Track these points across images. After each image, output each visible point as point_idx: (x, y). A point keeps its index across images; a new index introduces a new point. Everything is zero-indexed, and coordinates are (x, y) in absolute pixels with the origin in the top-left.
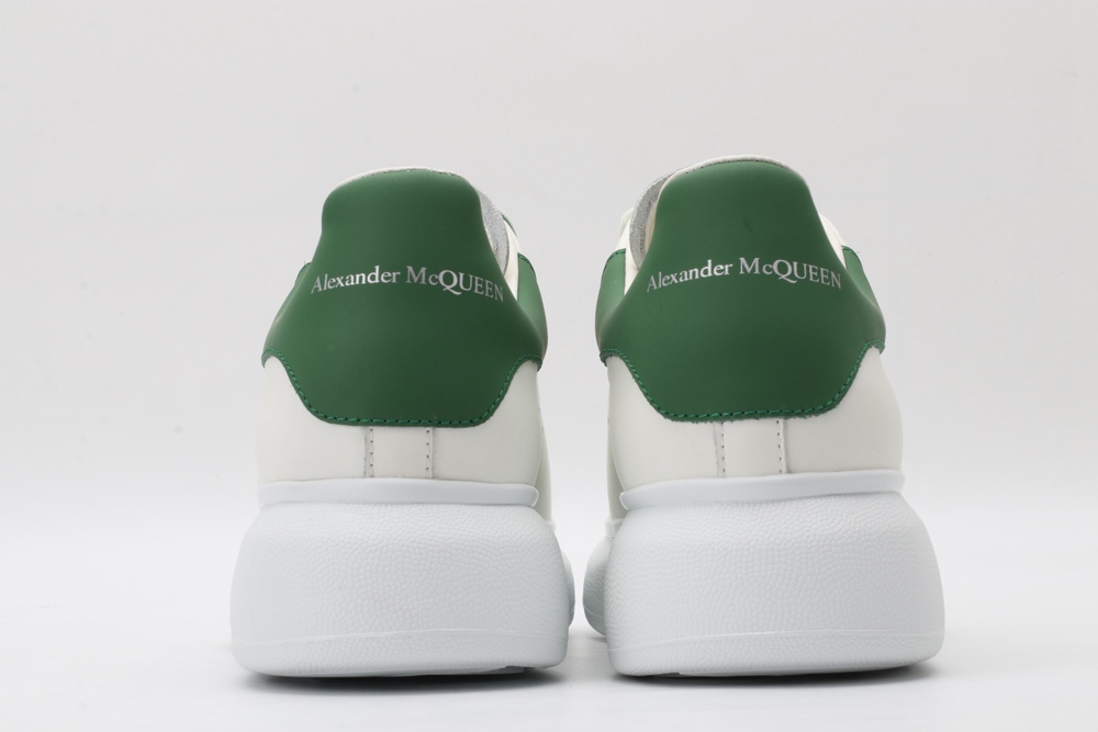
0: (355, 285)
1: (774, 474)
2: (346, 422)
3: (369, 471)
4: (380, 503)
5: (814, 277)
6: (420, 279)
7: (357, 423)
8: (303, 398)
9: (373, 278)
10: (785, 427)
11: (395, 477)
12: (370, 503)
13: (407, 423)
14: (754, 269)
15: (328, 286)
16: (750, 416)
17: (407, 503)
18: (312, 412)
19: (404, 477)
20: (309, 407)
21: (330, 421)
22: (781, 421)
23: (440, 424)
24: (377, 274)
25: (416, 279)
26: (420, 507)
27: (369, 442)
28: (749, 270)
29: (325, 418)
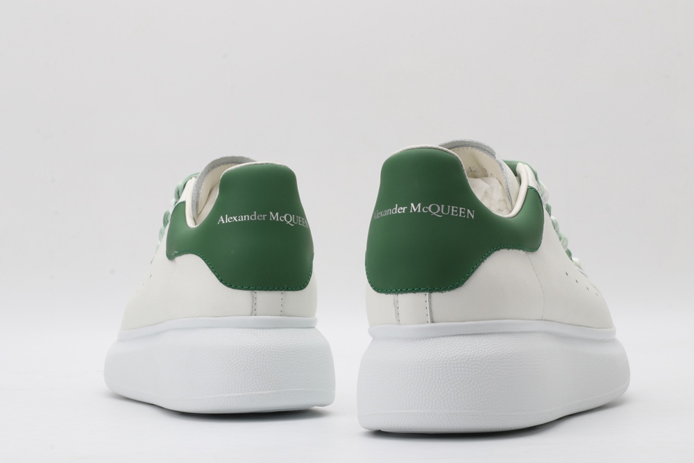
0: (244, 221)
1: (424, 323)
2: (242, 288)
3: (253, 312)
4: (260, 328)
5: (455, 213)
6: (276, 218)
7: (248, 289)
8: (217, 276)
9: (253, 217)
10: (430, 298)
11: (267, 315)
12: (255, 328)
13: (273, 289)
14: (417, 210)
15: (228, 220)
16: (410, 292)
17: (272, 328)
18: (223, 284)
19: (271, 315)
20: (221, 281)
21: (233, 288)
22: (427, 294)
23: (287, 290)
24: (255, 216)
25: (274, 218)
26: (279, 330)
27: (254, 299)
28: (415, 210)
29: (230, 286)
